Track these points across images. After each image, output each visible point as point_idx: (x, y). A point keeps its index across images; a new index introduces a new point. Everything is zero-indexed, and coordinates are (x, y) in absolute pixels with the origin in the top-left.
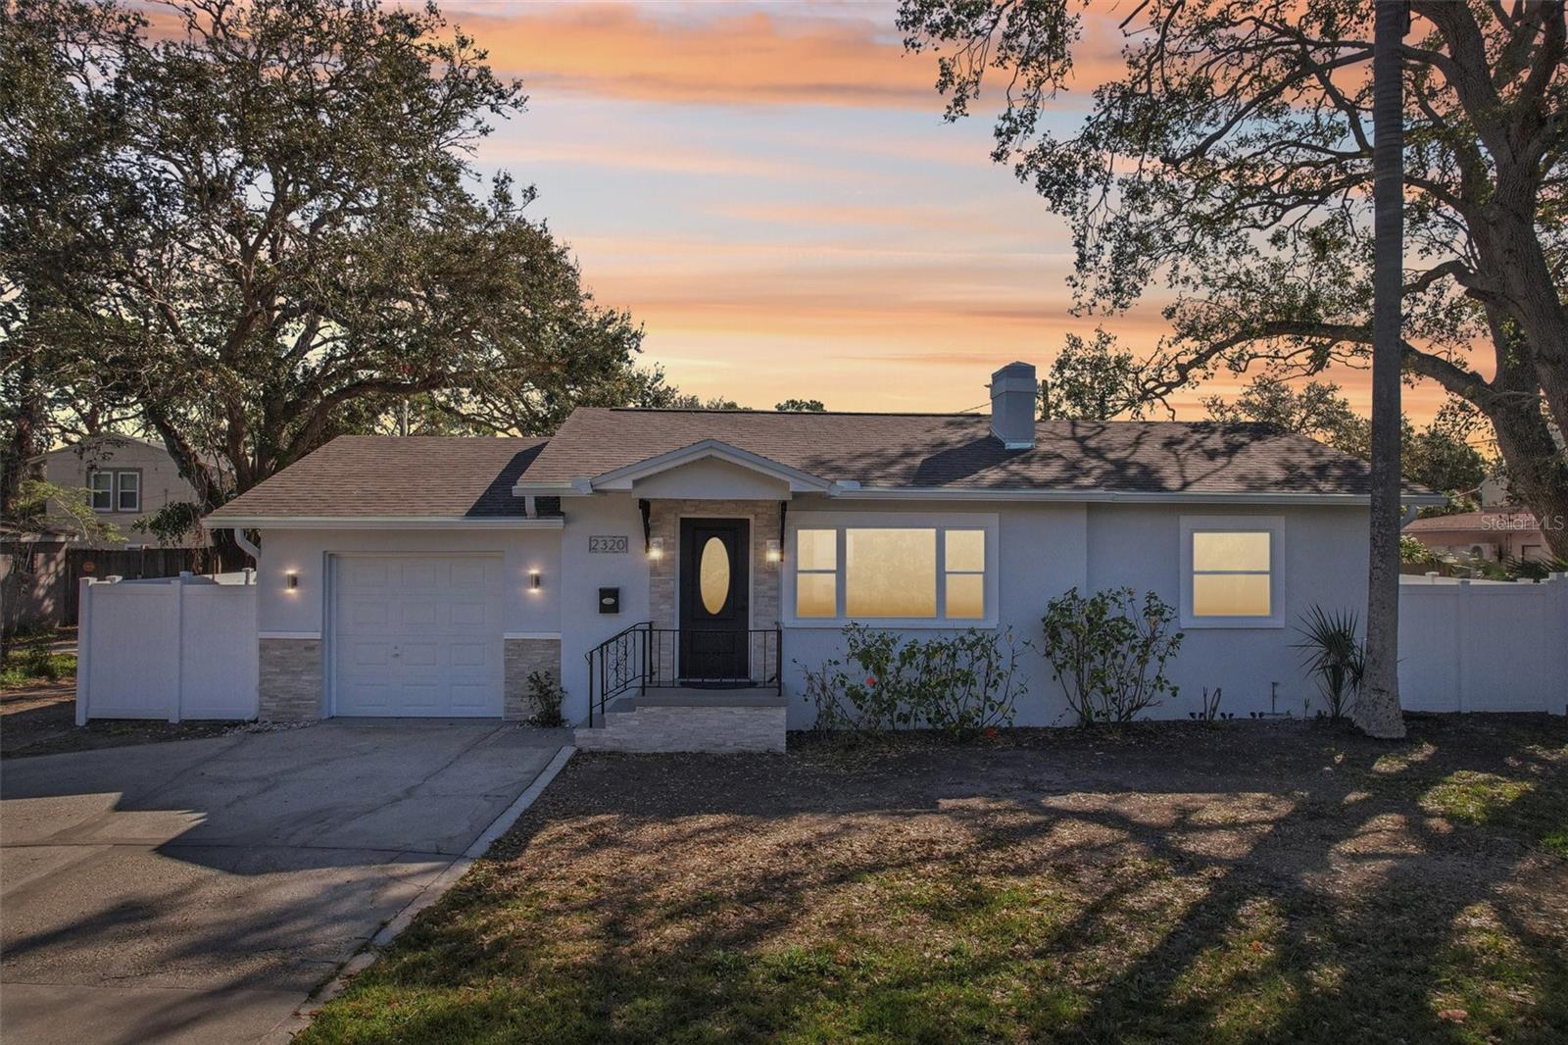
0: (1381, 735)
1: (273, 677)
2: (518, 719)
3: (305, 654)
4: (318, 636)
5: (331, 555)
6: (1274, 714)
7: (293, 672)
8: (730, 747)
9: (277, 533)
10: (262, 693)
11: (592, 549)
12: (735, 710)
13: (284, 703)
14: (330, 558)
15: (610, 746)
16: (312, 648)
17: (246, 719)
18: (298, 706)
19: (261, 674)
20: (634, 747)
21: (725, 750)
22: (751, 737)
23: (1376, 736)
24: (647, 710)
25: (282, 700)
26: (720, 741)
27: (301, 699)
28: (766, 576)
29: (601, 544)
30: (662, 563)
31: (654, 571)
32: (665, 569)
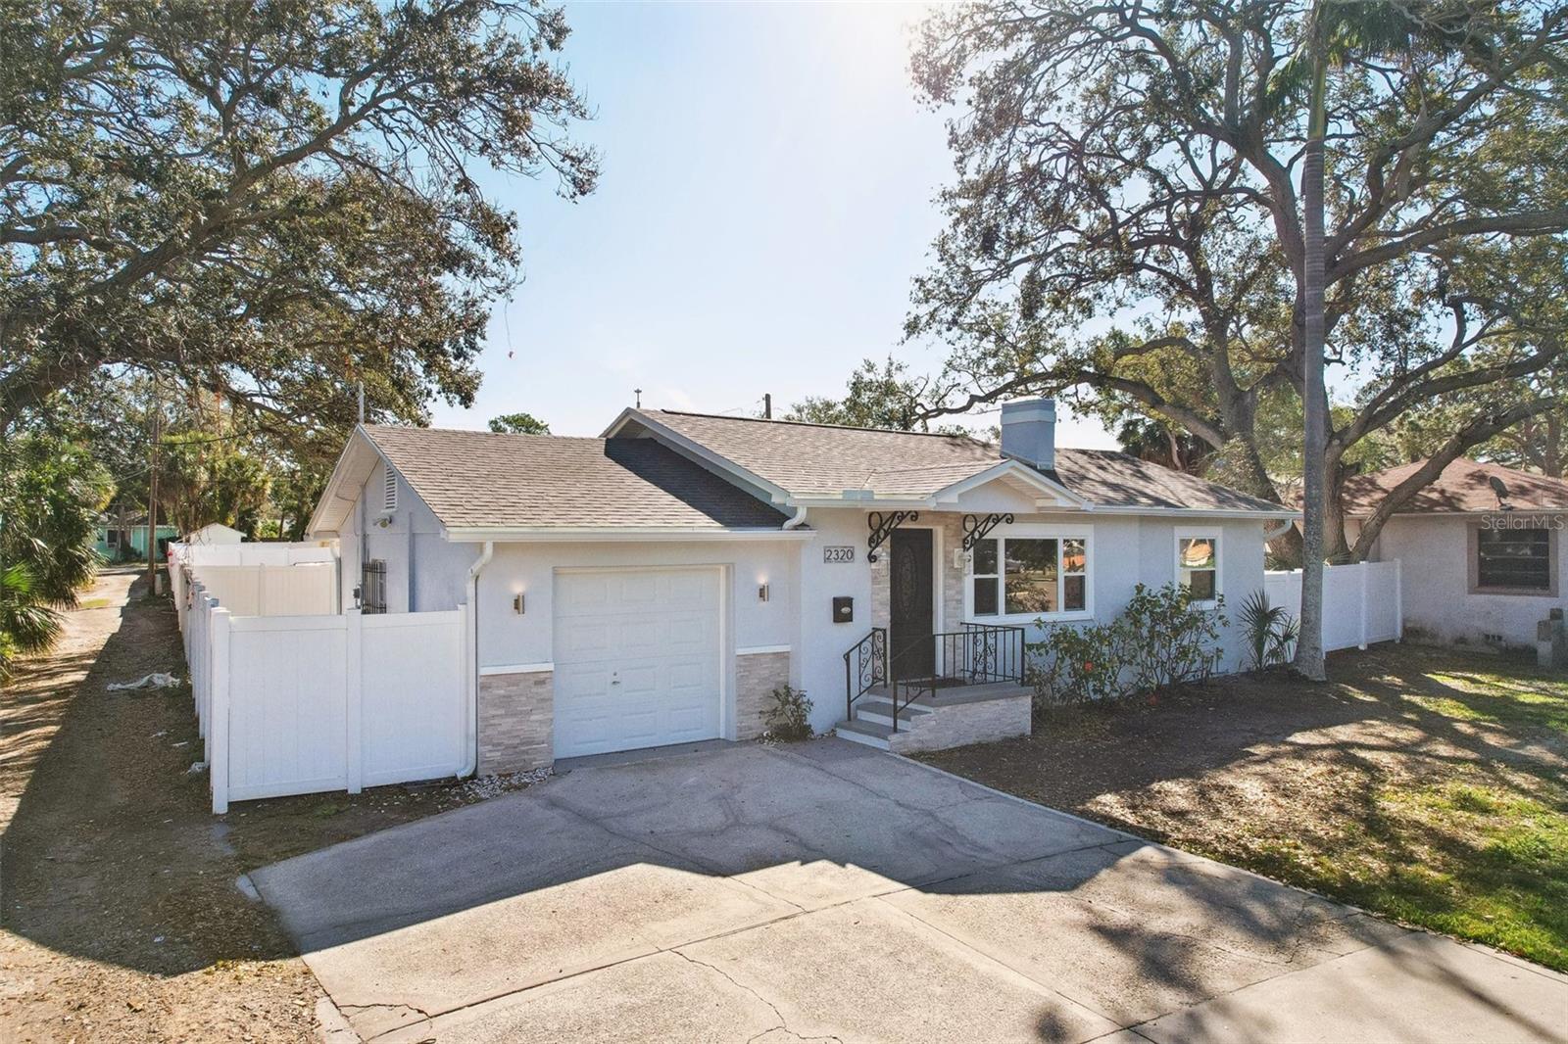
1: (496, 721)
2: (750, 737)
3: (534, 690)
4: (549, 667)
7: (521, 712)
9: (504, 547)
10: (479, 741)
11: (827, 560)
13: (510, 751)
16: (542, 682)
17: (460, 775)
18: (526, 752)
19: (478, 719)
20: (933, 746)
25: (507, 747)
27: (532, 743)
28: (954, 581)
29: (834, 554)
30: (879, 571)
31: (875, 579)
32: (882, 578)
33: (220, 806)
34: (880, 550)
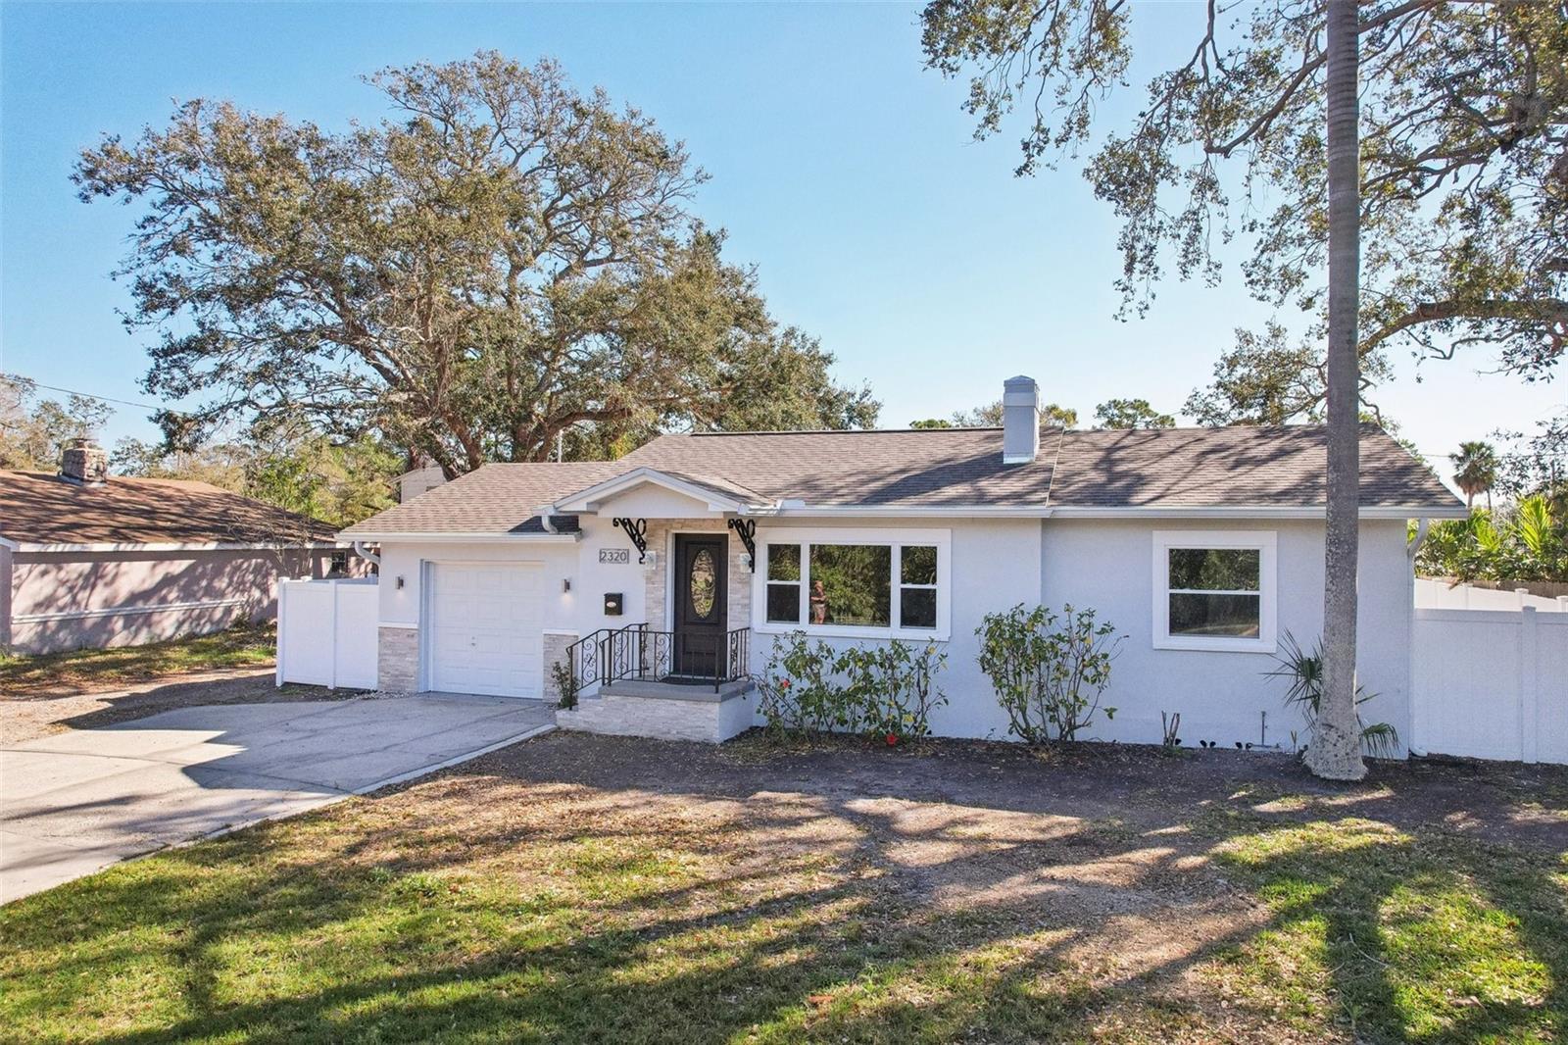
0: (1327, 775)
1: (386, 657)
2: (550, 701)
3: (408, 640)
4: (416, 626)
5: (428, 563)
6: (1263, 746)
7: (400, 654)
8: (673, 736)
9: (389, 545)
10: (381, 669)
11: (601, 559)
13: (393, 678)
14: (426, 566)
15: (582, 726)
16: (412, 636)
17: (370, 689)
18: (403, 681)
19: (380, 655)
20: (599, 730)
21: (669, 737)
22: (691, 727)
23: (1322, 776)
24: (610, 698)
25: (391, 675)
26: (665, 730)
28: (740, 586)
29: (608, 556)
30: (655, 573)
31: (649, 580)
32: (657, 578)
33: (279, 684)
34: (654, 552)
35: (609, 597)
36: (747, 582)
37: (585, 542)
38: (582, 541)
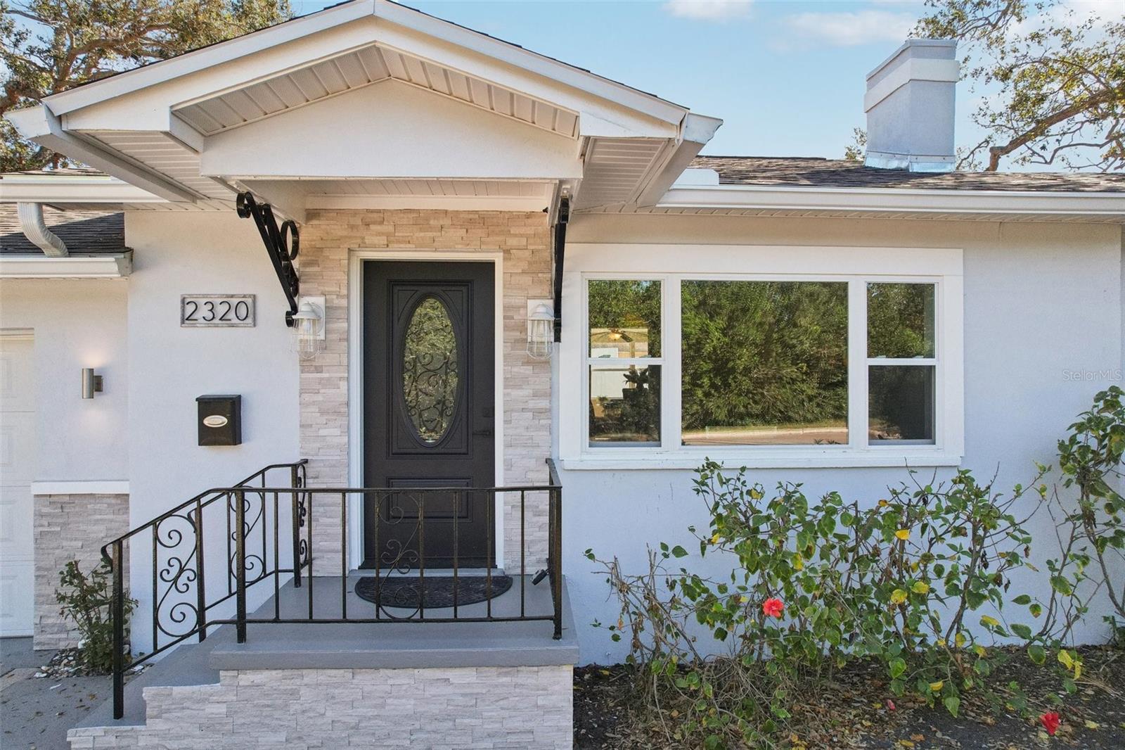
2: (60, 646)
11: (186, 319)
12: (455, 675)
24: (247, 678)
28: (528, 370)
29: (204, 311)
30: (324, 346)
31: (307, 362)
32: (329, 358)
34: (320, 301)
35: (207, 405)
36: (543, 362)
37: (144, 279)
38: (134, 277)
